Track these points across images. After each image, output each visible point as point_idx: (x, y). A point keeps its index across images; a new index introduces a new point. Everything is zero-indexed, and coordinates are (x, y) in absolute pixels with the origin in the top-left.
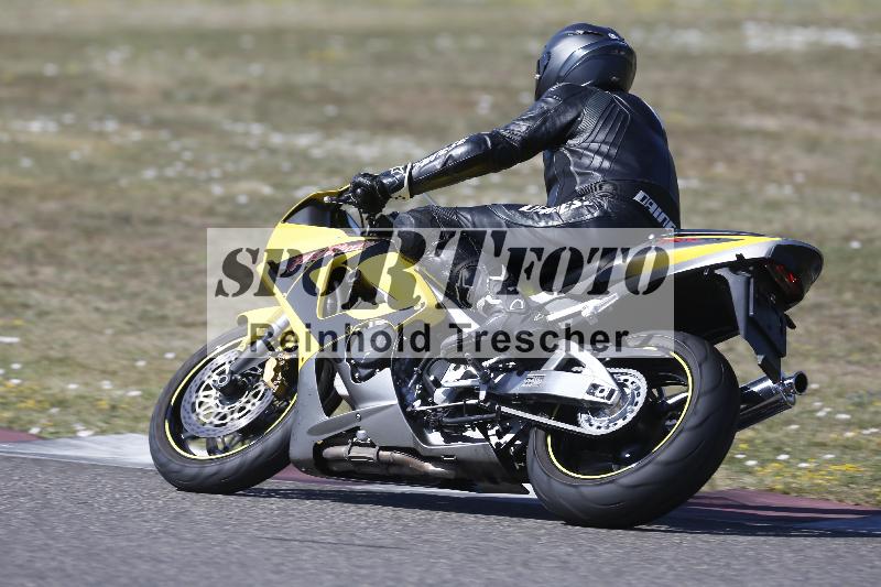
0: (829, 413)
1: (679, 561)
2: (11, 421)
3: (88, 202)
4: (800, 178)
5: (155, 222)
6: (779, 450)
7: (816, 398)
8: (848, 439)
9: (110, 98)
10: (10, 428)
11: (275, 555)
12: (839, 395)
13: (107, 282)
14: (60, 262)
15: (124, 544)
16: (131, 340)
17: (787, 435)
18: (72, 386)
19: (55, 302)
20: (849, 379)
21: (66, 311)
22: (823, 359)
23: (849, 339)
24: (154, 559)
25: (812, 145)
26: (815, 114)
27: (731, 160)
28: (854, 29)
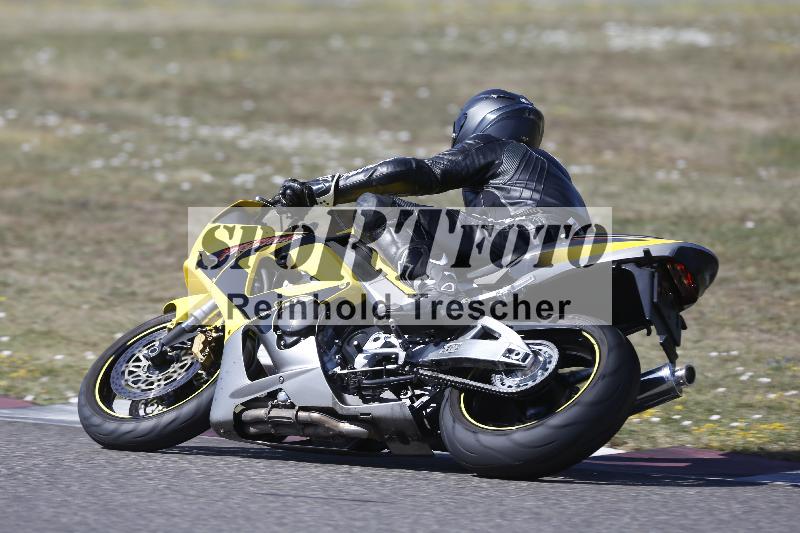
0: (751, 377)
1: (640, 512)
2: (8, 389)
3: (47, 189)
4: (681, 164)
5: (110, 207)
6: (711, 412)
7: (737, 363)
8: (771, 401)
9: (47, 96)
10: (6, 396)
11: (275, 509)
12: (757, 360)
13: (76, 263)
14: (30, 244)
15: (136, 500)
16: (107, 314)
17: (716, 397)
18: (59, 357)
19: (31, 280)
20: (763, 346)
21: (43, 288)
22: (737, 328)
23: (759, 310)
24: (168, 514)
25: (687, 135)
26: (685, 106)
27: (617, 148)
28: (705, 29)
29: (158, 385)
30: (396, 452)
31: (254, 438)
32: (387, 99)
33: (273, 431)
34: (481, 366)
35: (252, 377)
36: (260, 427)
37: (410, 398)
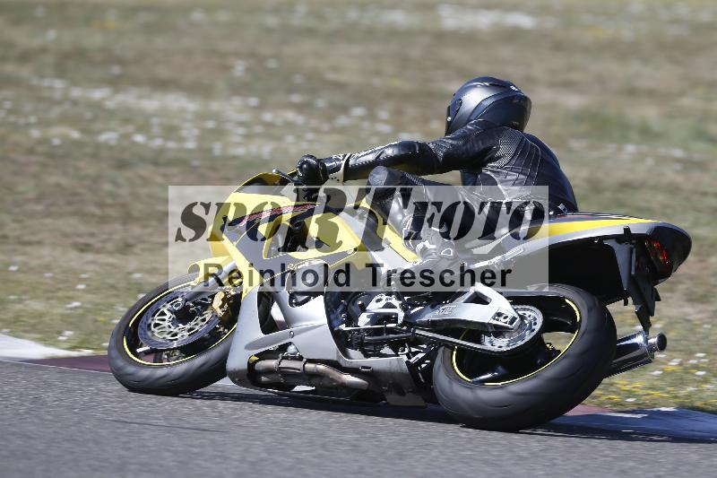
1: (448, 447)
11: (122, 434)
24: (25, 436)
29: (182, 336)
30: (392, 403)
31: (266, 386)
32: (239, 68)
33: (282, 380)
34: (472, 327)
35: (265, 331)
36: (271, 376)
37: (407, 355)
